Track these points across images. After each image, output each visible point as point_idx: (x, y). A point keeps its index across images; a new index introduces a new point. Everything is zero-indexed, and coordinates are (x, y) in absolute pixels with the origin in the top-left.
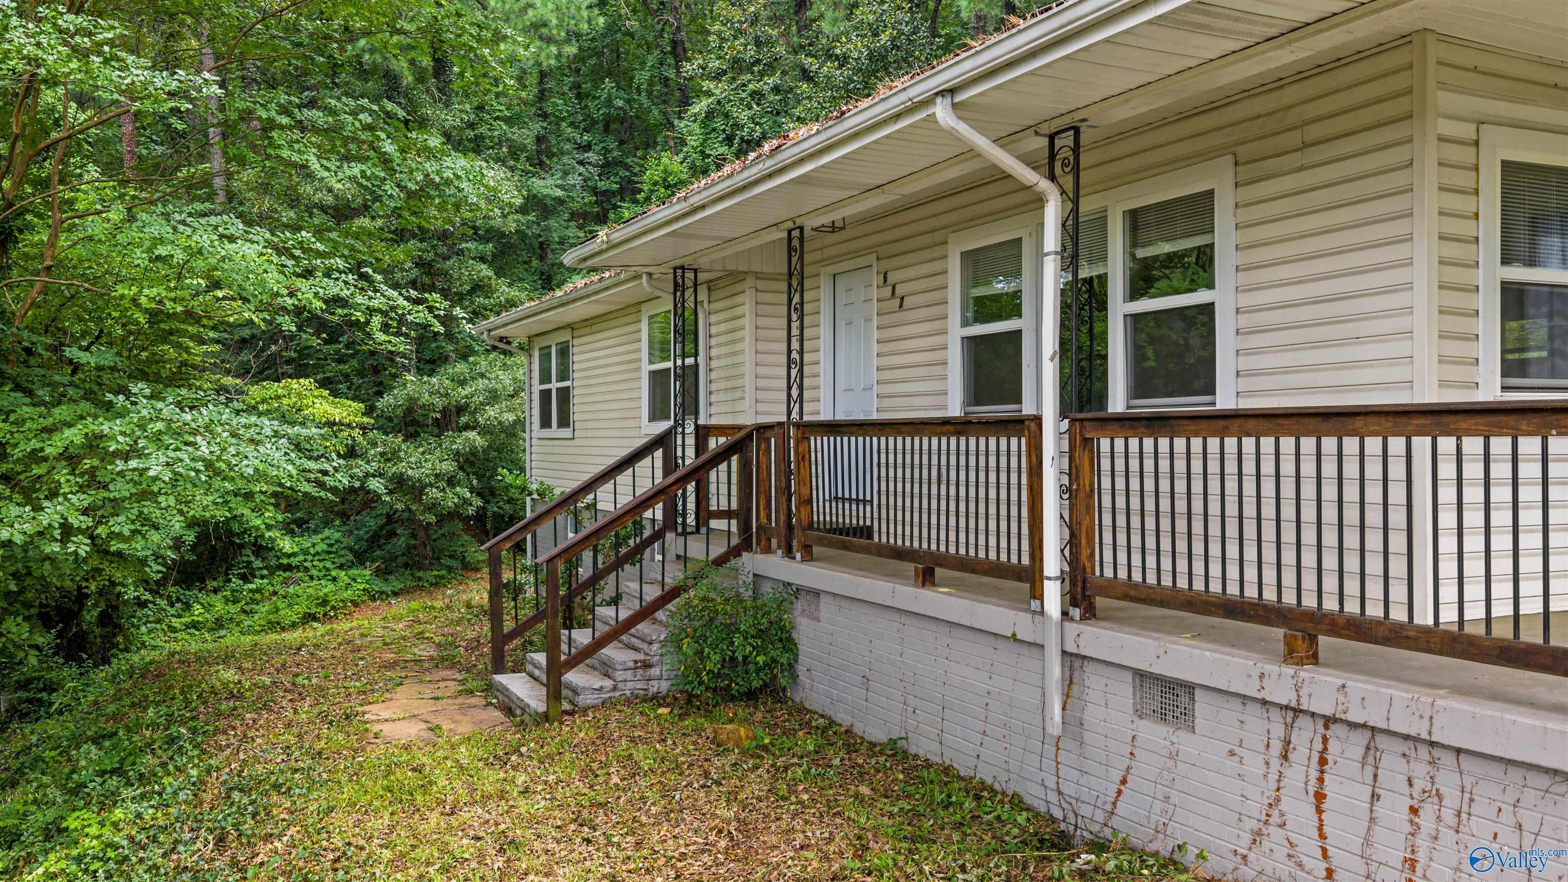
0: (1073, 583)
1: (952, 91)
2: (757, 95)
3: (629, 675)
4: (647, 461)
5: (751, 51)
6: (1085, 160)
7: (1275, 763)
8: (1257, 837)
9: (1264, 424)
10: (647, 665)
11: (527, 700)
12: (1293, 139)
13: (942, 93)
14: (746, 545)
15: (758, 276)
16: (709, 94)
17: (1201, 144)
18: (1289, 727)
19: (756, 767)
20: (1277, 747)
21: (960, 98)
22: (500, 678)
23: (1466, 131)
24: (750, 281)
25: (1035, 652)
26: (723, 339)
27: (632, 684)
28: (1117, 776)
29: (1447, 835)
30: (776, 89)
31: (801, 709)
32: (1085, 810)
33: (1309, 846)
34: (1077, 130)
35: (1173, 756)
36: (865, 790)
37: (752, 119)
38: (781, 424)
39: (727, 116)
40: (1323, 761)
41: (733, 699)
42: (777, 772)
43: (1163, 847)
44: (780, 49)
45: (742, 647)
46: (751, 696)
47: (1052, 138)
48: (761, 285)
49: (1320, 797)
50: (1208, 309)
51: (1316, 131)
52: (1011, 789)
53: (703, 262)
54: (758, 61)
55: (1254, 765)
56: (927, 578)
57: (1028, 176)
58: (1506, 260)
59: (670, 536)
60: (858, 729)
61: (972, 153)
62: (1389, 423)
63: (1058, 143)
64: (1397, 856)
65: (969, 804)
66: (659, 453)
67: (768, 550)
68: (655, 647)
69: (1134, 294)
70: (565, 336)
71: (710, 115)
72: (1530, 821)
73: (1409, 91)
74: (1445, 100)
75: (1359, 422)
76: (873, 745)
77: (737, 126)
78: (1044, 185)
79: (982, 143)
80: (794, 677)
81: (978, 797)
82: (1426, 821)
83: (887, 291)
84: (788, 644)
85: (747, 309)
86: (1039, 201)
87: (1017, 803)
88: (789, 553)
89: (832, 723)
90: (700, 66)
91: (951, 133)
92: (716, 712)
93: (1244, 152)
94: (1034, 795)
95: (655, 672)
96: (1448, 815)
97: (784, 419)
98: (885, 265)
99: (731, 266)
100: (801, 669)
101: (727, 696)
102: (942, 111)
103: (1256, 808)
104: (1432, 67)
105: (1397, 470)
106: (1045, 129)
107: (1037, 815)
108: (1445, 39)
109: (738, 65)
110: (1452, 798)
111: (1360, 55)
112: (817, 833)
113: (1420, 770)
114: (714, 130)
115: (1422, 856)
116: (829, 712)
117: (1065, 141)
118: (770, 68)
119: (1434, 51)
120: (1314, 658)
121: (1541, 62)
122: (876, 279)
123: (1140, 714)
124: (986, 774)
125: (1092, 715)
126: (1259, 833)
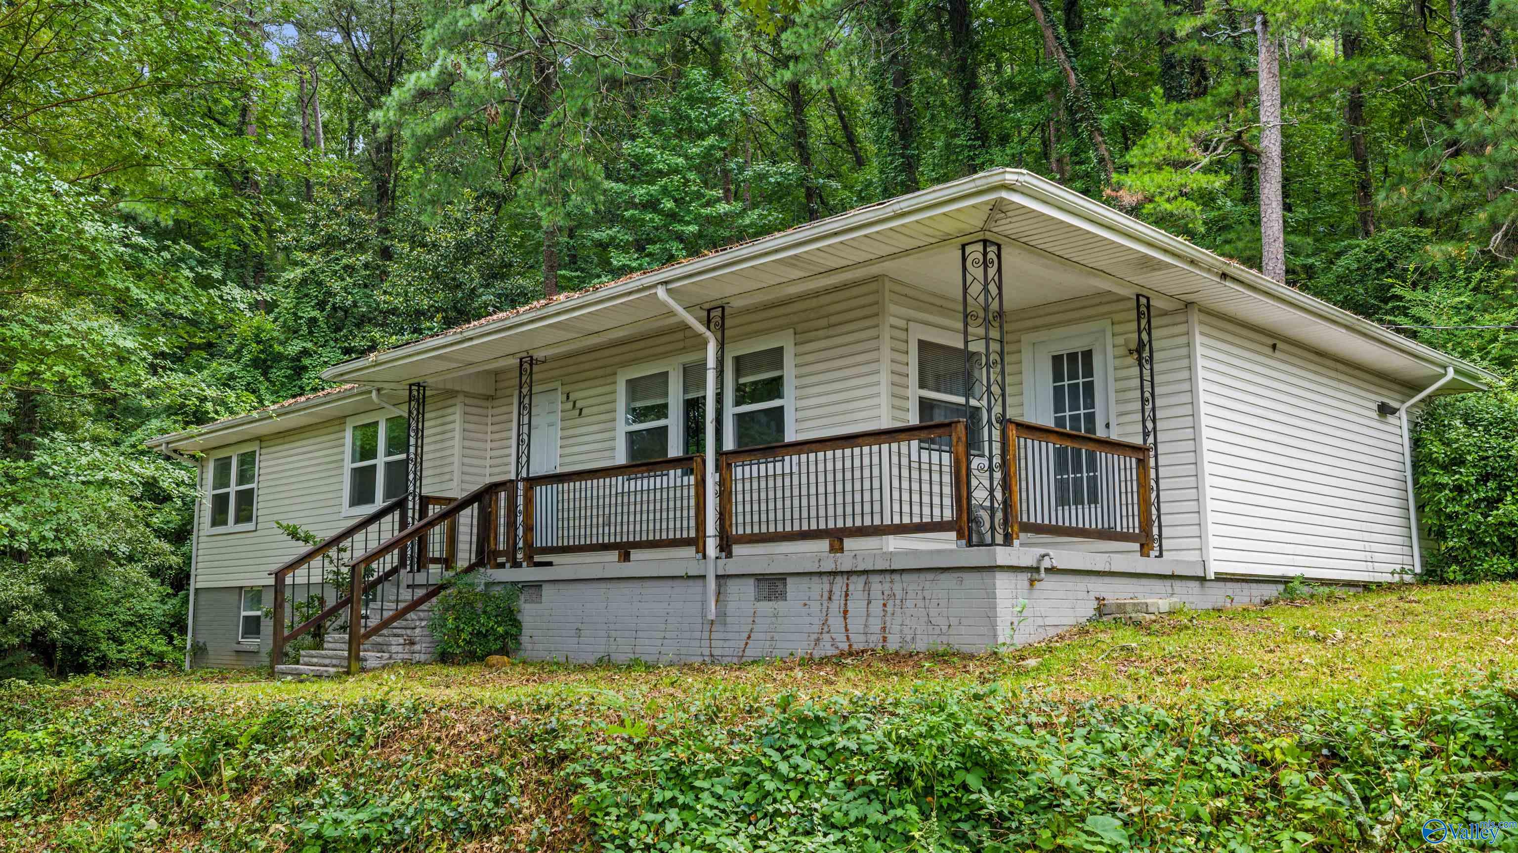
0: (721, 539)
1: (666, 283)
2: (350, 269)
3: (400, 649)
4: (389, 518)
5: (346, 230)
6: (728, 323)
7: (825, 604)
8: (817, 642)
9: (818, 445)
10: (412, 643)
12: (823, 322)
13: (662, 283)
14: (481, 563)
15: (467, 395)
16: (303, 264)
17: (777, 322)
18: (831, 584)
20: (826, 595)
21: (670, 286)
23: (902, 323)
24: (460, 398)
25: (700, 582)
26: (433, 439)
27: (402, 655)
28: (746, 635)
29: (898, 610)
30: (366, 266)
32: (726, 660)
33: (840, 635)
34: (723, 308)
35: (776, 615)
37: (345, 289)
38: (511, 481)
39: (320, 284)
40: (847, 595)
44: (371, 232)
47: (709, 311)
48: (468, 401)
49: (846, 612)
50: (781, 409)
51: (834, 319)
53: (430, 381)
54: (350, 240)
55: (815, 607)
56: (626, 556)
57: (701, 328)
58: (922, 386)
59: (403, 572)
61: (671, 313)
62: (872, 439)
63: (712, 314)
64: (878, 627)
66: (397, 514)
67: (496, 566)
69: (738, 403)
70: (247, 449)
71: (304, 282)
72: (927, 594)
73: (877, 303)
74: (893, 308)
75: (860, 440)
77: (329, 294)
78: (708, 334)
79: (679, 309)
80: (519, 644)
82: (889, 609)
83: (570, 405)
85: (457, 417)
86: (705, 343)
88: (515, 565)
90: (294, 239)
91: (664, 304)
93: (800, 327)
96: (898, 602)
97: (513, 477)
98: (567, 389)
99: (449, 386)
102: (661, 292)
103: (816, 628)
104: (887, 293)
105: (876, 460)
106: (707, 306)
108: (892, 280)
109: (331, 243)
110: (899, 594)
111: (856, 284)
113: (887, 586)
114: (306, 295)
115: (888, 625)
117: (716, 313)
118: (361, 247)
119: (888, 285)
120: (842, 549)
121: (935, 295)
122: (560, 397)
123: (758, 600)
125: (731, 607)
126: (818, 640)
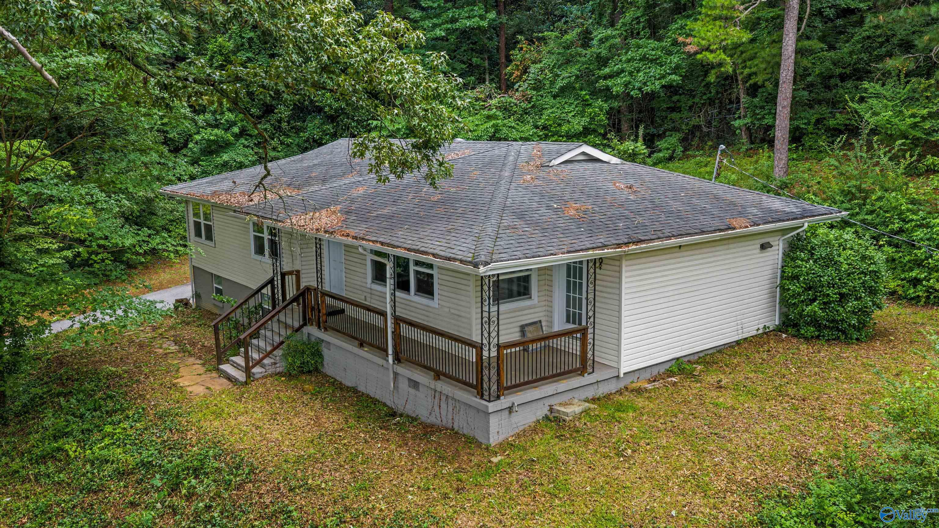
0: (395, 355)
3: (270, 367)
7: (433, 400)
8: (430, 414)
10: (275, 364)
11: (237, 377)
14: (305, 324)
18: (435, 393)
19: (317, 399)
20: (433, 397)
22: (222, 367)
25: (387, 370)
27: (271, 370)
28: (405, 400)
29: (457, 414)
31: (326, 376)
32: (399, 407)
33: (438, 415)
35: (416, 396)
36: (346, 404)
40: (440, 401)
41: (304, 373)
42: (323, 400)
43: (414, 415)
45: (306, 359)
46: (310, 372)
49: (440, 406)
50: (432, 276)
52: (383, 401)
55: (429, 399)
56: (361, 345)
60: (343, 382)
64: (451, 417)
65: (373, 406)
66: (269, 286)
67: (312, 325)
68: (278, 358)
72: (467, 412)
76: (348, 387)
80: (323, 365)
81: (375, 404)
82: (455, 412)
84: (321, 356)
87: (385, 405)
88: (319, 327)
89: (336, 380)
92: (299, 378)
94: (389, 403)
95: (278, 365)
96: (457, 410)
97: (316, 287)
100: (325, 363)
101: (302, 372)
103: (430, 407)
107: (389, 407)
110: (458, 407)
112: (335, 418)
115: (454, 418)
116: (334, 376)
120: (439, 379)
123: (409, 388)
124: (377, 397)
125: (400, 387)
